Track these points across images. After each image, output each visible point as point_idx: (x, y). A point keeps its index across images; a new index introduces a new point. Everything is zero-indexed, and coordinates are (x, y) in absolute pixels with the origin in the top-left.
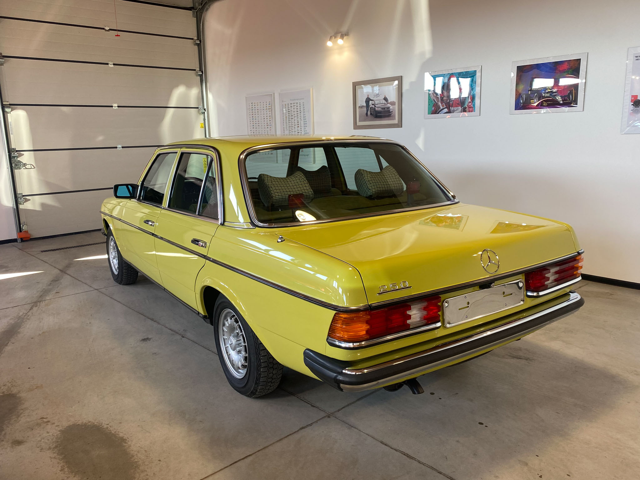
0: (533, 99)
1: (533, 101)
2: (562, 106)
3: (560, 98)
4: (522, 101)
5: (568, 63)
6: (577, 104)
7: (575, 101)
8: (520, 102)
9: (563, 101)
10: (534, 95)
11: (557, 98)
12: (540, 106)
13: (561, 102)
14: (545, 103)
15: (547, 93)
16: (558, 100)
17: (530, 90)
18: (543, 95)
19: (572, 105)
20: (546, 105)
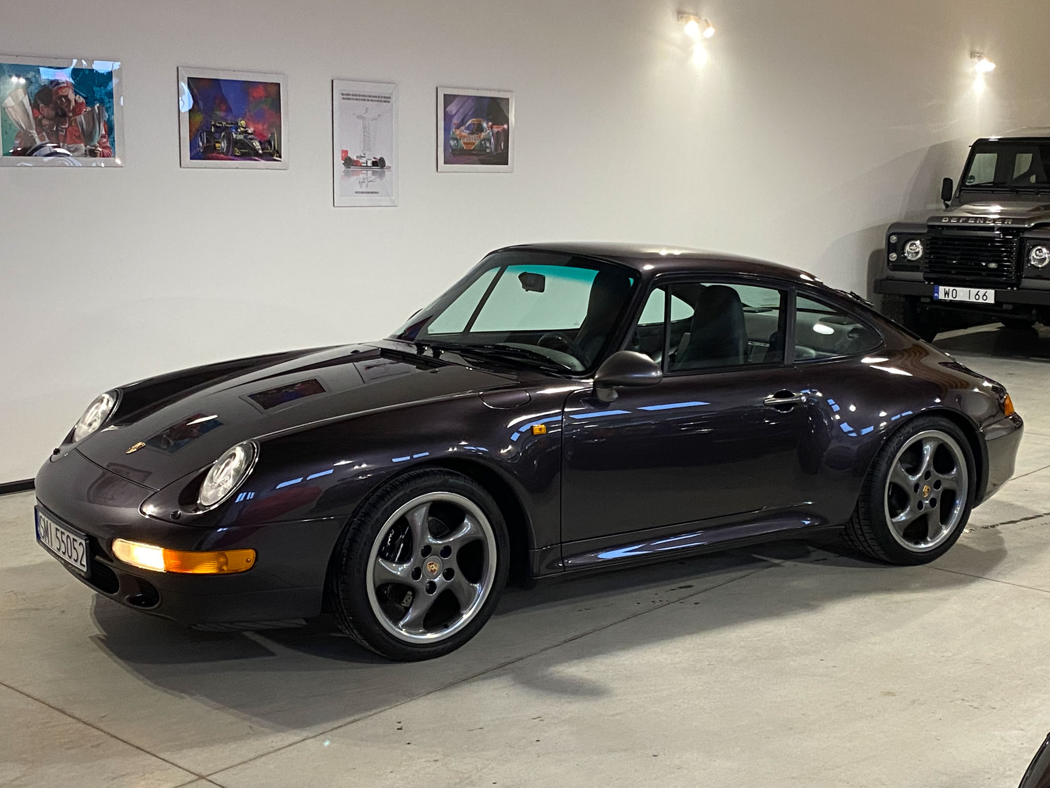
0: (218, 142)
1: (220, 145)
2: (263, 159)
3: (258, 144)
5: (265, 87)
6: (280, 157)
7: (279, 153)
8: (199, 144)
9: (263, 149)
10: (221, 135)
11: (254, 144)
12: (231, 155)
13: (261, 152)
14: (237, 151)
15: (240, 134)
16: (257, 147)
17: (213, 124)
18: (234, 136)
19: (275, 158)
20: (237, 154)
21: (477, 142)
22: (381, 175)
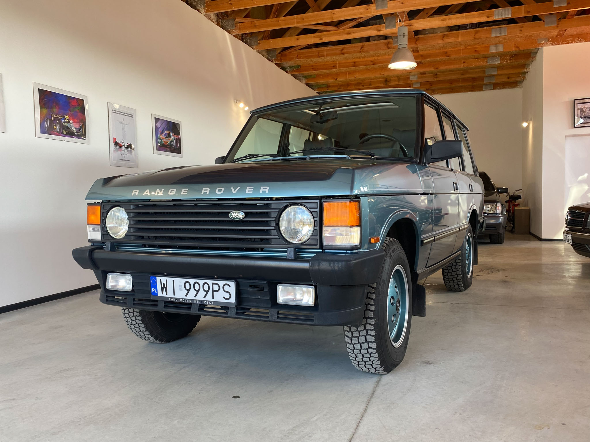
0: (55, 126)
1: (56, 127)
2: (77, 137)
3: (75, 129)
4: (46, 126)
5: (77, 100)
6: (85, 138)
7: (84, 135)
8: (45, 126)
9: (77, 133)
10: (56, 122)
11: (73, 129)
12: (61, 134)
13: (76, 133)
14: (65, 131)
15: (66, 123)
16: (74, 131)
17: (52, 116)
18: (63, 123)
19: (83, 138)
20: (64, 133)
21: (169, 142)
22: (131, 152)
